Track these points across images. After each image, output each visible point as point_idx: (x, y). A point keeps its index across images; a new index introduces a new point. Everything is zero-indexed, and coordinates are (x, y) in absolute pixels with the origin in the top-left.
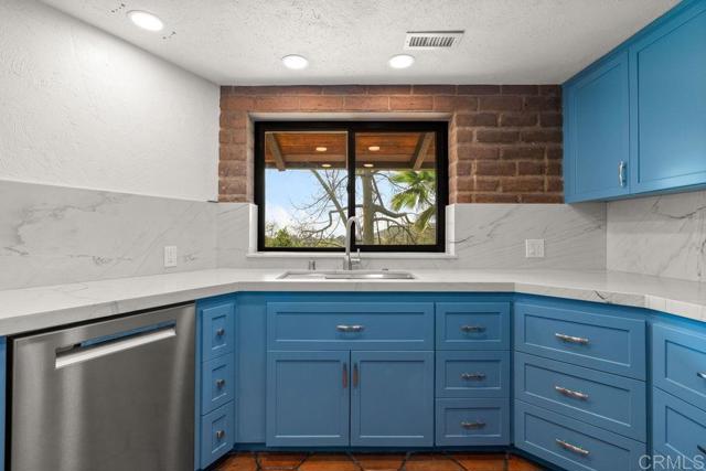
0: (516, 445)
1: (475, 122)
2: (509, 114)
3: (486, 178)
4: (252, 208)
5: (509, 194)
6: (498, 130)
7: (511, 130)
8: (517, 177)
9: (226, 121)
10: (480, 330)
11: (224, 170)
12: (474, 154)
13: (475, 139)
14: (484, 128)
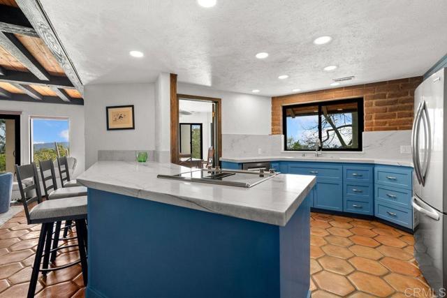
0: (376, 215)
1: (374, 98)
2: (392, 92)
3: (379, 120)
4: (283, 136)
5: (391, 127)
6: (386, 100)
7: (393, 99)
8: (397, 119)
9: (274, 108)
10: (361, 176)
11: (273, 124)
12: (373, 111)
13: (374, 105)
14: (378, 100)
